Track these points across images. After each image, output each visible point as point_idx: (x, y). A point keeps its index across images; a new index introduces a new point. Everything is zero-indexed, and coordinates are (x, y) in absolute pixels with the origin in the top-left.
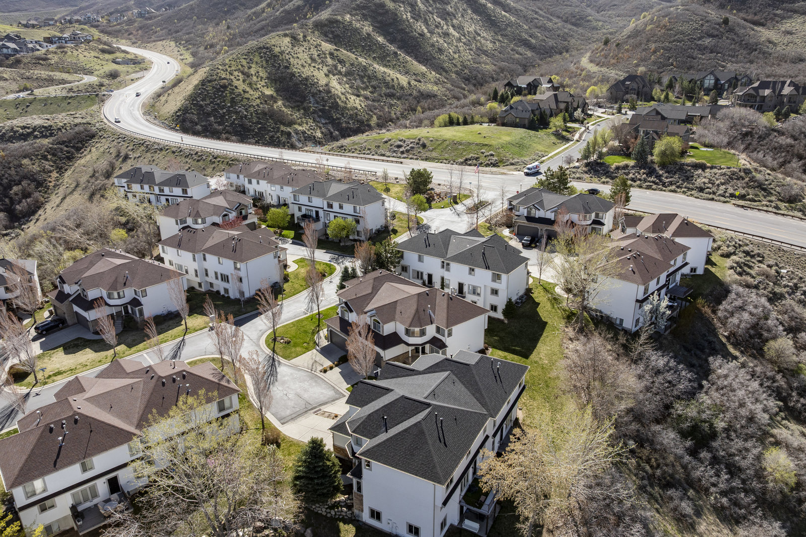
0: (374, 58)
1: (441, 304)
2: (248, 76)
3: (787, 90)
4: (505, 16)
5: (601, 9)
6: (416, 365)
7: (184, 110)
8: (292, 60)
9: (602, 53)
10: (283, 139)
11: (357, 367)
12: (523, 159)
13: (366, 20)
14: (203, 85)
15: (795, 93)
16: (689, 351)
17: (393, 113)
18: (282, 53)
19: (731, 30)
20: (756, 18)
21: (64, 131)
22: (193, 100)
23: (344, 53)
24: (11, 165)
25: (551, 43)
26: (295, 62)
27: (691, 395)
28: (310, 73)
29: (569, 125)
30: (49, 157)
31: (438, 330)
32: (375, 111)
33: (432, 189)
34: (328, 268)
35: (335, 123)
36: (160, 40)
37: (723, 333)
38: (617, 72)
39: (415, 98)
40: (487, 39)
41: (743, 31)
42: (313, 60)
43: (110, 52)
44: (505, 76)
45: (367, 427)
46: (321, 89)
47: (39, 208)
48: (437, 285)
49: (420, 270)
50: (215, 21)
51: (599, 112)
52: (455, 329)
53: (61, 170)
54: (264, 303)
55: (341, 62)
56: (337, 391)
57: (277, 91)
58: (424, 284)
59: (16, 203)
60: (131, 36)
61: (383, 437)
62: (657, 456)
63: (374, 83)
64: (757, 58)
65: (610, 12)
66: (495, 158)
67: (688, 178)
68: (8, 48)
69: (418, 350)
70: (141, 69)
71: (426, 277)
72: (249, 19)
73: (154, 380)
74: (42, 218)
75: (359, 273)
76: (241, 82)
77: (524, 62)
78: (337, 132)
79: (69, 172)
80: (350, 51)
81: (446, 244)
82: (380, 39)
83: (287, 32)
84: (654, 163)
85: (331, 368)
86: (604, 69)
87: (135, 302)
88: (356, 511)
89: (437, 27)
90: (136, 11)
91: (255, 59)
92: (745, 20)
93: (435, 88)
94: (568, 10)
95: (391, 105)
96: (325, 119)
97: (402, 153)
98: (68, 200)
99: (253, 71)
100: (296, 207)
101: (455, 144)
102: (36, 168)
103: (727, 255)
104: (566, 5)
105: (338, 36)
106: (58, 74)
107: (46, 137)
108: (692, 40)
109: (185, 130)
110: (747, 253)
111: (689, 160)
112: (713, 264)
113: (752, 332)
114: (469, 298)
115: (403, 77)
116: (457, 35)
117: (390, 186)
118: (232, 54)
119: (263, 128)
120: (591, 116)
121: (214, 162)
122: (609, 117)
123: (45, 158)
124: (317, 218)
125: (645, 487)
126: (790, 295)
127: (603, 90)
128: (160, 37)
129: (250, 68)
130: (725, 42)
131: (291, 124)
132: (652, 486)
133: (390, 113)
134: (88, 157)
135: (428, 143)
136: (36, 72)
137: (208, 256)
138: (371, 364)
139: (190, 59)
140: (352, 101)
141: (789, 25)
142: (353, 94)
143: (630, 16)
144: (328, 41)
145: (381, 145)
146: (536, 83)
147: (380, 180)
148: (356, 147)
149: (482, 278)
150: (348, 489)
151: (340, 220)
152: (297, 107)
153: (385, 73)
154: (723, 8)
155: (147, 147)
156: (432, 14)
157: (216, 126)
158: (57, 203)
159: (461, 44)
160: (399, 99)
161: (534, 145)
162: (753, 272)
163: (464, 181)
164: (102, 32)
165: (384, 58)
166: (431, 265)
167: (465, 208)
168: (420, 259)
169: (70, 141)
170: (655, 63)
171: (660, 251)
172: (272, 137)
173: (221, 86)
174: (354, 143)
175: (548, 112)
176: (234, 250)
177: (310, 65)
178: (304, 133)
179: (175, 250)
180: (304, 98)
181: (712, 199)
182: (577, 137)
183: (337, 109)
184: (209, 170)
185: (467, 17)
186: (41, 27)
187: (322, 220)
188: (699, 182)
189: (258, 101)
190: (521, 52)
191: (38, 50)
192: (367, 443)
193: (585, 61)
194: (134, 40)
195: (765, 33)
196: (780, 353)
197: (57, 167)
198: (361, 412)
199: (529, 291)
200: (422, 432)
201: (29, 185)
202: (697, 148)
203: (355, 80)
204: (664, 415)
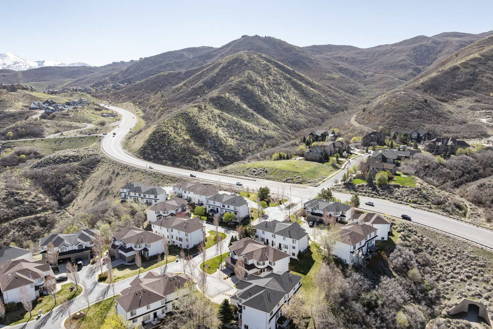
0: (241, 117)
1: (271, 252)
2: (176, 129)
3: (450, 143)
4: (312, 91)
5: (367, 83)
6: (261, 275)
7: (144, 148)
8: (199, 120)
9: (362, 117)
10: (194, 163)
11: (238, 277)
12: (315, 180)
13: (237, 95)
14: (154, 134)
15: (453, 144)
16: (373, 273)
17: (251, 147)
18: (194, 116)
19: (429, 106)
20: (443, 98)
21: (84, 158)
22: (149, 142)
23: (226, 115)
24: (60, 177)
25: (338, 105)
26: (200, 121)
27: (368, 290)
28: (208, 127)
29: (340, 159)
30: (78, 172)
31: (270, 263)
32: (242, 147)
33: (270, 196)
34: (223, 236)
35: (220, 153)
36: (125, 102)
37: (391, 266)
38: (368, 128)
39: (263, 139)
40: (302, 104)
41: (435, 106)
42: (209, 119)
43: (100, 110)
44: (312, 125)
45: (243, 296)
46: (214, 135)
47: (74, 199)
48: (270, 245)
49: (263, 237)
50: (155, 91)
51: (357, 151)
52: (276, 262)
53: (84, 179)
54: (201, 251)
55: (224, 120)
56: (230, 287)
57: (191, 137)
58: (265, 244)
59: (63, 196)
60: (108, 99)
61: (249, 299)
62: (352, 312)
63: (241, 131)
64: (442, 121)
65: (371, 86)
66: (301, 179)
67: (391, 192)
68: (49, 109)
69: (262, 271)
70: (116, 120)
71: (266, 241)
72: (174, 92)
73: (167, 279)
74: (76, 204)
75: (238, 239)
76: (173, 133)
77: (322, 116)
78: (222, 159)
79: (87, 181)
80: (228, 113)
81: (274, 226)
82: (245, 106)
83: (196, 104)
84: (376, 184)
85: (227, 278)
86: (362, 126)
87: (146, 250)
88: (239, 326)
89: (275, 98)
90: (112, 85)
91: (180, 120)
92: (437, 99)
93: (273, 133)
94: (348, 85)
95: (250, 143)
96: (216, 151)
97: (256, 175)
98: (88, 195)
99: (179, 126)
100: (208, 206)
101: (282, 172)
102: (72, 178)
103: (399, 232)
104: (346, 83)
105: (222, 105)
106: (74, 123)
107: (75, 161)
108: (407, 111)
109: (145, 158)
110: (410, 231)
111: (393, 183)
112: (393, 236)
113: (404, 266)
114: (284, 250)
115: (256, 127)
116: (285, 102)
117: (250, 194)
118: (168, 117)
119: (184, 157)
120: (352, 154)
121: (163, 178)
122: (361, 154)
123: (76, 173)
124: (217, 211)
125: (345, 323)
126: (425, 250)
127: (359, 139)
128: (124, 100)
129: (177, 124)
130: (425, 112)
131: (198, 154)
132: (349, 323)
133: (249, 147)
134: (97, 173)
135: (268, 171)
136: (63, 122)
137: (174, 230)
138: (243, 276)
139: (142, 114)
140: (229, 141)
141: (460, 102)
142: (230, 137)
143: (383, 88)
144: (217, 108)
145: (245, 170)
146: (326, 134)
147: (245, 191)
148: (233, 171)
149: (288, 241)
150: (237, 319)
151: (228, 213)
152: (201, 146)
153: (246, 125)
154: (426, 92)
155: (128, 169)
156: (272, 91)
157: (160, 156)
158: (83, 197)
159: (288, 107)
160: (254, 139)
161: (321, 172)
162: (410, 239)
163: (285, 192)
164: (93, 96)
165: (246, 116)
166: (268, 235)
167: (284, 206)
168: (263, 233)
169: (88, 164)
170: (388, 123)
171: (363, 231)
172: (189, 161)
173: (163, 135)
174: (232, 169)
175: (329, 153)
176: (185, 228)
177: (208, 122)
178: (205, 159)
179: (159, 227)
180: (205, 140)
181: (401, 203)
182: (343, 167)
183: (222, 146)
184: (161, 183)
185: (291, 92)
186: (60, 93)
187: (219, 212)
188: (396, 194)
189: (182, 142)
190: (321, 110)
191: (64, 110)
192: (244, 301)
193: (353, 120)
194: (110, 101)
195: (448, 107)
196: (414, 275)
197: (82, 178)
198: (241, 291)
199: (309, 247)
200: (262, 297)
201: (69, 187)
202: (399, 175)
203: (231, 129)
204: (357, 298)
